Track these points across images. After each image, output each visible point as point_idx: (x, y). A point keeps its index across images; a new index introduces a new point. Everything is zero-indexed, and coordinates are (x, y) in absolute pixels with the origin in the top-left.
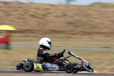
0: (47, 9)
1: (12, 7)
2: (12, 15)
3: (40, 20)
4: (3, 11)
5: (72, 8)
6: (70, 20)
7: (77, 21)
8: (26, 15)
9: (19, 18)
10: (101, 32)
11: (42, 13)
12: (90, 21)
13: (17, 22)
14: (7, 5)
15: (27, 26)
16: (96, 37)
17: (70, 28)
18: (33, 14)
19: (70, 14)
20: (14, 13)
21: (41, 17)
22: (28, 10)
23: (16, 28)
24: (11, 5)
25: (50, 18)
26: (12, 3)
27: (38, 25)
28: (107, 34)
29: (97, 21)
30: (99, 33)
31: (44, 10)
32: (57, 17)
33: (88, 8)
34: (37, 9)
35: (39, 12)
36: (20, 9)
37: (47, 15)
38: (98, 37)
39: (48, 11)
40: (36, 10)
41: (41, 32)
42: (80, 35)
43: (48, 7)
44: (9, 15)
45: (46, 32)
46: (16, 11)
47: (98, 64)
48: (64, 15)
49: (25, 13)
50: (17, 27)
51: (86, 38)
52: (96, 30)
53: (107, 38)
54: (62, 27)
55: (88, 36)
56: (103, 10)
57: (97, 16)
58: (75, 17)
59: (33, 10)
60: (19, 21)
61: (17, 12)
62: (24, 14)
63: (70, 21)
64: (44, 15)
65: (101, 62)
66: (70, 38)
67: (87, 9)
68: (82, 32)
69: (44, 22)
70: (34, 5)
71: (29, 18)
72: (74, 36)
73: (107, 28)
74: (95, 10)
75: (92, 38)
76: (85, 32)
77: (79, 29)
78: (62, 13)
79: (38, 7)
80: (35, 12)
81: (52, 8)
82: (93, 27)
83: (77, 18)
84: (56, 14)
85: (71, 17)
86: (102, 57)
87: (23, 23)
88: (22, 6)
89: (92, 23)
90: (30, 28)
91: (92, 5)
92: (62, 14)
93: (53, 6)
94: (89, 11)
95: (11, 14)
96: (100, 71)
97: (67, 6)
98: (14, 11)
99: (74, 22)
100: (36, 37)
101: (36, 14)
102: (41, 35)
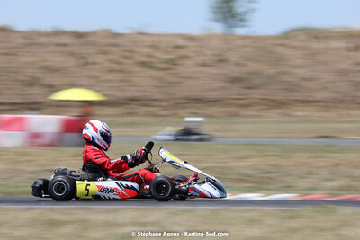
0: (178, 47)
1: (94, 44)
2: (94, 63)
3: (162, 74)
4: (72, 54)
5: (240, 42)
6: (235, 71)
7: (251, 73)
8: (129, 62)
9: (112, 71)
10: (310, 99)
11: (167, 57)
12: (284, 73)
13: (107, 81)
14: (81, 40)
15: (131, 88)
16: (299, 112)
17: (235, 91)
18: (145, 59)
19: (234, 57)
20: (100, 58)
21: (164, 66)
22: (132, 52)
23: (105, 95)
24: (91, 39)
25: (187, 68)
26: (94, 34)
27: (155, 87)
28: (326, 105)
29: (301, 72)
30: (307, 102)
31: (170, 49)
32: (204, 65)
33: (278, 42)
34: (155, 47)
35: (158, 54)
36: (114, 49)
38: (303, 111)
39: (182, 52)
40: (151, 51)
41: (164, 104)
43: (181, 42)
44: (87, 64)
45: (177, 104)
46: (104, 53)
47: (301, 177)
48: (221, 61)
49: (126, 58)
50: (108, 93)
51: (273, 114)
52: (299, 96)
53: (327, 114)
54: (215, 90)
55: (280, 111)
56: (315, 45)
57: (299, 62)
58: (246, 66)
59: (145, 50)
60: (111, 77)
61: (107, 57)
62: (123, 61)
63: (236, 75)
64: (172, 62)
65: (310, 173)
66: (236, 115)
67: (275, 45)
68: (264, 102)
69: (172, 79)
70: (147, 40)
71: (137, 69)
72: (244, 112)
73: (325, 88)
74: (295, 47)
75: (288, 115)
76: (272, 101)
77: (256, 94)
78: (215, 55)
79: (156, 43)
80: (150, 56)
81: (191, 44)
82: (291, 87)
83: (252, 66)
84: (200, 59)
85: (237, 64)
86: (310, 161)
87: (122, 81)
88: (118, 41)
89: (289, 79)
90: (139, 94)
91: (288, 35)
92: (216, 58)
93: (192, 38)
94: (280, 50)
95: (91, 60)
96: (306, 195)
97: (226, 38)
98: (101, 54)
99: (244, 76)
100: (156, 115)
101: (152, 60)
102: (166, 110)
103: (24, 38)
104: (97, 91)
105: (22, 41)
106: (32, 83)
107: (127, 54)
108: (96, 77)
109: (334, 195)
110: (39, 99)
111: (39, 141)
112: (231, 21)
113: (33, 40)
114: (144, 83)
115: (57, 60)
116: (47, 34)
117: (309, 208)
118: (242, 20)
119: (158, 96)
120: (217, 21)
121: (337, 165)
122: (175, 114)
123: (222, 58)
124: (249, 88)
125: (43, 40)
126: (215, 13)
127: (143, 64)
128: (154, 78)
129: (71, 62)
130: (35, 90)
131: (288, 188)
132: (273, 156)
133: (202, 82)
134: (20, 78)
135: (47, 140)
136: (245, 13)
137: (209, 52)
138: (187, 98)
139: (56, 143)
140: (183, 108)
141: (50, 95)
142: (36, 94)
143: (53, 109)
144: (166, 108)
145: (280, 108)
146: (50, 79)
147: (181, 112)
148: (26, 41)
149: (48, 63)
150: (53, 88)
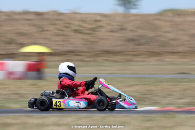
0: (97, 21)
1: (47, 19)
2: (47, 31)
3: (87, 37)
4: (34, 25)
5: (133, 18)
6: (131, 35)
7: (140, 36)
8: (68, 29)
9: (58, 35)
10: (175, 51)
11: (90, 26)
12: (160, 36)
13: (56, 41)
14: (40, 17)
15: (69, 45)
16: (168, 59)
17: (130, 46)
18: (78, 28)
19: (130, 26)
20: (51, 28)
21: (89, 32)
22: (69, 24)
24: (45, 16)
25: (102, 33)
26: (47, 13)
27: (84, 44)
28: (184, 54)
29: (170, 35)
30: (173, 53)
31: (92, 22)
32: (112, 31)
34: (83, 21)
35: (85, 25)
36: (59, 22)
39: (99, 24)
40: (81, 23)
41: (88, 54)
42: (145, 56)
43: (99, 18)
44: (43, 31)
46: (53, 24)
48: (122, 29)
49: (66, 27)
51: (153, 60)
52: (168, 49)
53: (185, 60)
54: (118, 46)
55: (156, 58)
56: (178, 19)
58: (137, 32)
59: (78, 23)
60: (57, 38)
61: (54, 27)
62: (65, 29)
63: (131, 37)
64: (93, 30)
65: (169, 95)
66: (131, 61)
67: (155, 19)
68: (147, 53)
69: (93, 40)
70: (78, 16)
71: (73, 34)
73: (184, 45)
74: (165, 21)
75: (162, 61)
77: (142, 48)
78: (119, 25)
79: (84, 18)
80: (80, 26)
81: (104, 19)
82: (163, 44)
83: (141, 32)
84: (109, 28)
85: (132, 31)
86: (171, 87)
87: (64, 41)
88: (61, 17)
89: (162, 39)
90: (73, 49)
91: (162, 14)
92: (119, 27)
93: (105, 16)
94: (158, 22)
95: (46, 29)
96: (164, 107)
97: (126, 16)
98: (51, 25)
99: (135, 38)
100: (83, 61)
101: (81, 28)
102: (90, 58)
103: (6, 15)
104: (48, 47)
105: (4, 17)
107: (67, 25)
108: (49, 39)
111: (13, 76)
112: (128, 6)
113: (10, 17)
114: (77, 42)
115: (25, 29)
116: (20, 14)
118: (134, 5)
119: (85, 50)
120: (120, 5)
121: (186, 90)
122: (94, 60)
123: (123, 27)
124: (139, 45)
125: (18, 17)
127: (76, 31)
128: (83, 39)
129: (33, 30)
130: (13, 47)
131: (155, 103)
133: (111, 41)
134: (3, 39)
135: (17, 76)
137: (115, 24)
138: (102, 51)
139: (23, 77)
140: (100, 56)
141: (19, 49)
142: (12, 48)
143: (22, 58)
145: (157, 56)
146: (21, 40)
147: (99, 59)
148: (6, 18)
149: (20, 31)
150: (23, 45)
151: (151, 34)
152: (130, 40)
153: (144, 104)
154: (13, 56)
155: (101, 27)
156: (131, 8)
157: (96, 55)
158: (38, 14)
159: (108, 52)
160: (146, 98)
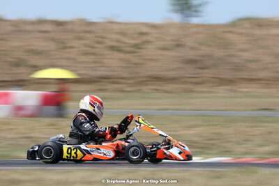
0: (142, 34)
1: (72, 31)
2: (71, 47)
3: (128, 56)
4: (53, 40)
5: (194, 30)
6: (191, 54)
7: (204, 56)
8: (101, 46)
9: (86, 54)
10: (254, 77)
11: (133, 42)
12: (232, 56)
13: (82, 62)
14: (61, 28)
16: (245, 88)
17: (190, 70)
18: (114, 44)
19: (189, 42)
20: (76, 43)
21: (131, 49)
22: (103, 38)
23: (79, 74)
24: (69, 27)
25: (150, 51)
26: (72, 22)
27: (125, 67)
28: (266, 82)
29: (246, 55)
30: (251, 80)
31: (136, 36)
33: (227, 30)
34: (123, 34)
35: (125, 40)
36: (89, 35)
37: (143, 47)
38: (247, 88)
39: (145, 38)
40: (119, 37)
41: (130, 82)
42: (211, 85)
43: (145, 30)
44: (65, 48)
45: (142, 81)
46: (80, 39)
47: (239, 143)
48: (179, 46)
49: (99, 43)
50: (79, 72)
51: (222, 90)
52: (244, 75)
54: (173, 70)
55: (227, 87)
56: (258, 32)
58: (199, 49)
59: (115, 37)
60: (85, 59)
61: (82, 42)
62: (96, 45)
64: (137, 46)
65: (246, 140)
66: (191, 91)
67: (225, 32)
68: (214, 80)
69: (137, 61)
70: (116, 27)
71: (107, 52)
72: (199, 88)
73: (266, 69)
74: (241, 34)
75: (235, 91)
76: (221, 79)
77: (207, 74)
78: (174, 41)
79: (124, 30)
80: (118, 41)
81: (153, 31)
82: (237, 68)
83: (205, 50)
84: (160, 44)
85: (192, 48)
87: (94, 62)
88: (91, 28)
89: (235, 60)
91: (235, 24)
92: (174, 43)
93: (154, 26)
94: (229, 36)
95: (69, 45)
96: (239, 158)
97: (183, 26)
99: (198, 59)
100: (122, 91)
101: (121, 45)
102: (131, 86)
103: (12, 25)
104: (72, 71)
105: (10, 28)
106: (18, 64)
107: (99, 39)
108: (73, 59)
109: (262, 158)
110: (25, 77)
111: (23, 112)
112: (187, 12)
113: (19, 27)
114: (113, 64)
115: (39, 44)
116: (32, 23)
117: (235, 169)
118: (196, 11)
119: (125, 75)
120: (175, 11)
121: (270, 133)
122: (139, 90)
123: (179, 43)
124: (202, 68)
125: (30, 28)
126: (174, 5)
127: (112, 48)
128: (121, 60)
129: (51, 46)
130: (22, 70)
131: (226, 152)
132: (216, 125)
133: (163, 63)
134: (9, 59)
135: (28, 112)
136: (199, 5)
137: (168, 38)
138: (150, 77)
139: (36, 114)
140: (147, 85)
142: (21, 73)
144: (131, 85)
145: (227, 85)
146: (34, 60)
147: (144, 88)
148: (14, 29)
149: (33, 48)
150: (37, 68)
151: (219, 53)
152: (190, 62)
153: (210, 154)
154: (22, 83)
155: (148, 42)
156: (191, 16)
157: (141, 83)
158: (59, 24)
159: (158, 79)
160: (213, 144)
